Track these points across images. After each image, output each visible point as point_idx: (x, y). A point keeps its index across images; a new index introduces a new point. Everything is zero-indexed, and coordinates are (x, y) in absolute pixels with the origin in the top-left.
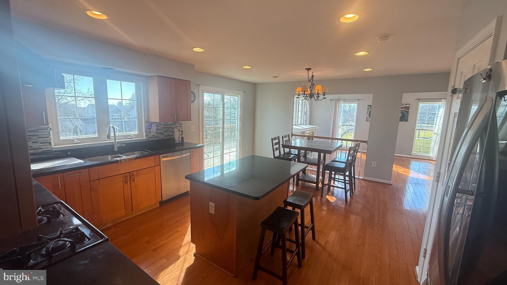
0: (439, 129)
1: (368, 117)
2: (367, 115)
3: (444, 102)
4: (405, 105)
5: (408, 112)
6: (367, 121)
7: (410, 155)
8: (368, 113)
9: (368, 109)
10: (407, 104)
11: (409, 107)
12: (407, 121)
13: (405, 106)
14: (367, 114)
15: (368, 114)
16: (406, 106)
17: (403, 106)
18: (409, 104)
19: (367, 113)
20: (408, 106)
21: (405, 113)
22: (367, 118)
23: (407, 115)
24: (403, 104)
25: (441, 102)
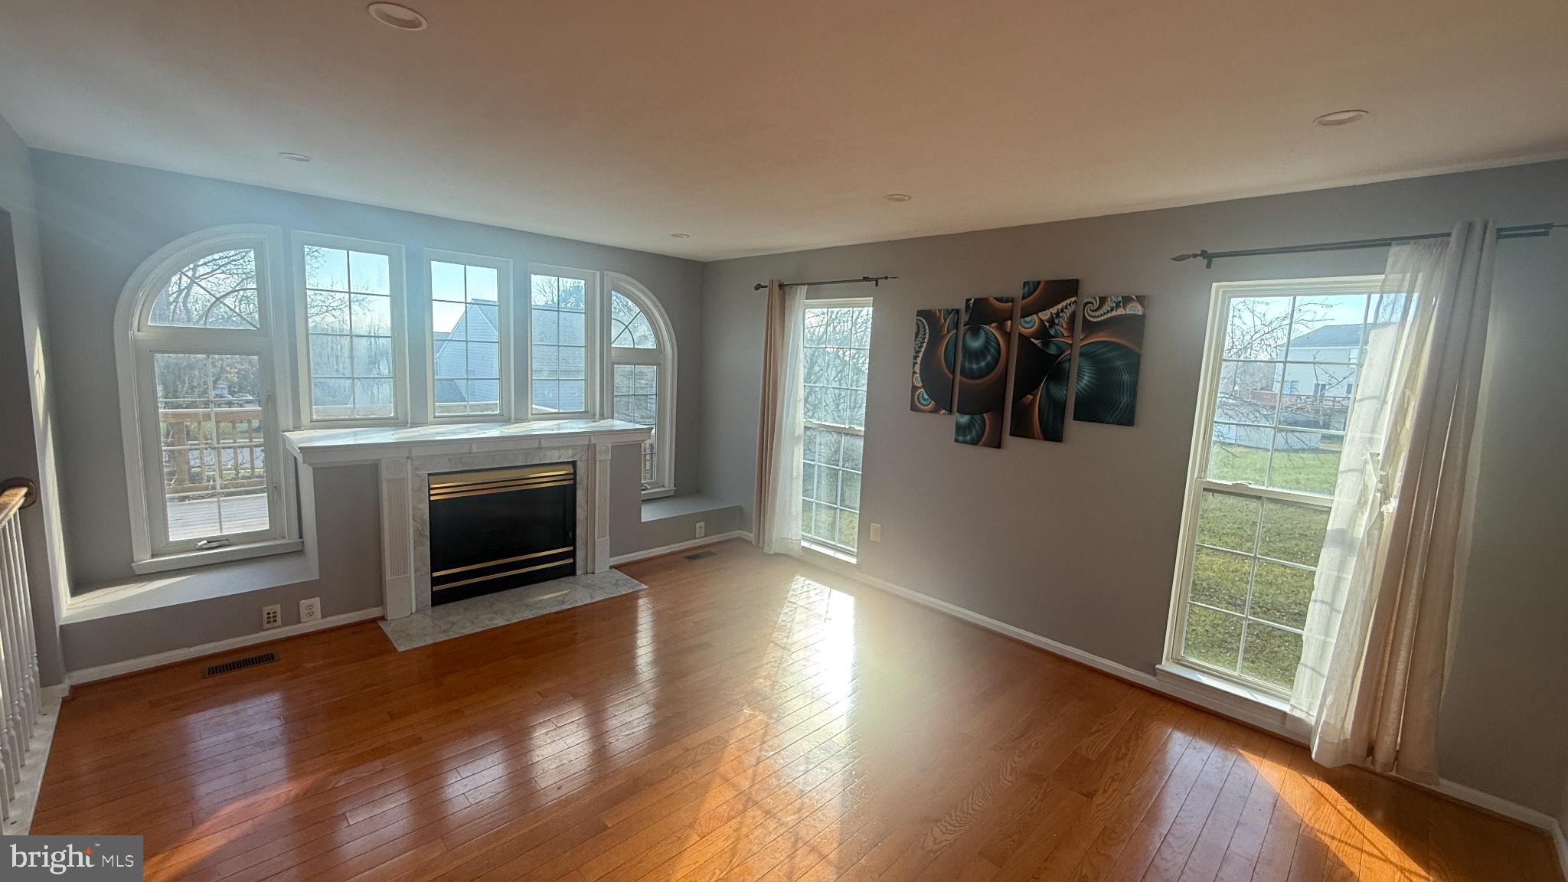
0: (1361, 504)
1: (918, 388)
2: (914, 373)
3: (1408, 275)
4: (1118, 305)
5: (1138, 357)
6: (914, 408)
7: (1154, 672)
8: (919, 360)
9: (917, 335)
10: (1127, 300)
11: (1144, 315)
12: (1127, 419)
13: (1114, 313)
14: (915, 364)
15: (917, 369)
16: (1121, 311)
17: (1106, 307)
18: (1141, 299)
19: (915, 358)
20: (1134, 309)
21: (1119, 363)
22: (914, 388)
23: (1126, 377)
24: (1103, 300)
25: (1382, 277)
